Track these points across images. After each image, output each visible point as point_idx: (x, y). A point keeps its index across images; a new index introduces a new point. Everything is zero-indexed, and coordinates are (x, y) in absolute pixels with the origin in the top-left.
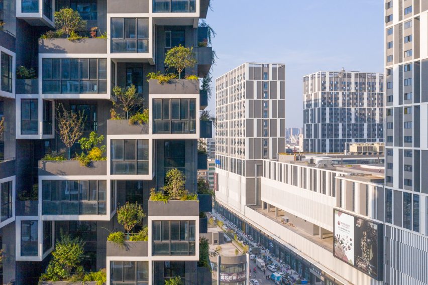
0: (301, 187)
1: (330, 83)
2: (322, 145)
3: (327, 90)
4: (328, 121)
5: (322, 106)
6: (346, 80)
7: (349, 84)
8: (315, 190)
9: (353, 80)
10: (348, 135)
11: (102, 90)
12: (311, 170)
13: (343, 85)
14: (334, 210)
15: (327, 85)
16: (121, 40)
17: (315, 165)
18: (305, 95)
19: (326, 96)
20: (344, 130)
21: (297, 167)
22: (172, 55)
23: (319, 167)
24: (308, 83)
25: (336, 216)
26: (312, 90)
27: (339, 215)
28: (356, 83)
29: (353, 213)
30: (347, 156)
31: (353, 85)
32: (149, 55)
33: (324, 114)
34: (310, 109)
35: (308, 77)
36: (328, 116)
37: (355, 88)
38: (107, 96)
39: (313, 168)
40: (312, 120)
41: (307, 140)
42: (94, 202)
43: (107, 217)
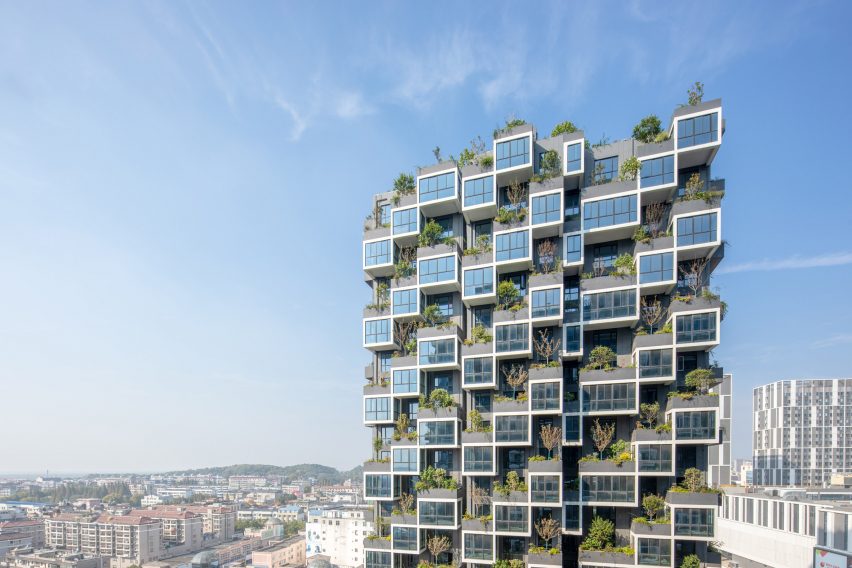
0: (760, 524)
1: (797, 394)
2: (784, 477)
3: (793, 404)
4: (793, 446)
5: (784, 425)
6: (823, 390)
7: (828, 395)
8: (781, 527)
9: (835, 389)
10: (826, 464)
11: (632, 406)
12: (775, 503)
13: (818, 397)
14: (815, 549)
15: (793, 398)
16: (647, 368)
17: (780, 498)
18: (757, 413)
19: (790, 412)
20: (819, 457)
21: (752, 500)
22: (693, 377)
23: (787, 499)
24: (762, 397)
25: (818, 555)
26: (767, 405)
27: (823, 555)
28: (841, 394)
29: (845, 552)
30: (826, 490)
31: (835, 397)
32: (673, 377)
33: (786, 436)
34: (764, 432)
35: (761, 389)
36: (793, 439)
37: (839, 401)
38: (635, 411)
39: (778, 501)
40: (767, 444)
41: (760, 471)
42: (625, 493)
43: (635, 504)
